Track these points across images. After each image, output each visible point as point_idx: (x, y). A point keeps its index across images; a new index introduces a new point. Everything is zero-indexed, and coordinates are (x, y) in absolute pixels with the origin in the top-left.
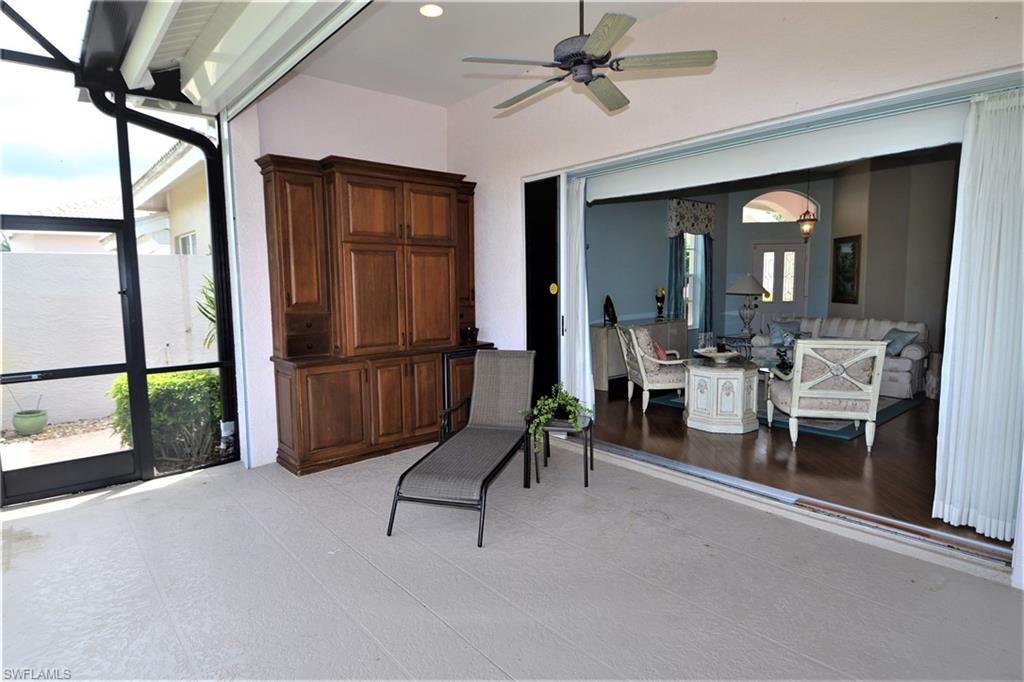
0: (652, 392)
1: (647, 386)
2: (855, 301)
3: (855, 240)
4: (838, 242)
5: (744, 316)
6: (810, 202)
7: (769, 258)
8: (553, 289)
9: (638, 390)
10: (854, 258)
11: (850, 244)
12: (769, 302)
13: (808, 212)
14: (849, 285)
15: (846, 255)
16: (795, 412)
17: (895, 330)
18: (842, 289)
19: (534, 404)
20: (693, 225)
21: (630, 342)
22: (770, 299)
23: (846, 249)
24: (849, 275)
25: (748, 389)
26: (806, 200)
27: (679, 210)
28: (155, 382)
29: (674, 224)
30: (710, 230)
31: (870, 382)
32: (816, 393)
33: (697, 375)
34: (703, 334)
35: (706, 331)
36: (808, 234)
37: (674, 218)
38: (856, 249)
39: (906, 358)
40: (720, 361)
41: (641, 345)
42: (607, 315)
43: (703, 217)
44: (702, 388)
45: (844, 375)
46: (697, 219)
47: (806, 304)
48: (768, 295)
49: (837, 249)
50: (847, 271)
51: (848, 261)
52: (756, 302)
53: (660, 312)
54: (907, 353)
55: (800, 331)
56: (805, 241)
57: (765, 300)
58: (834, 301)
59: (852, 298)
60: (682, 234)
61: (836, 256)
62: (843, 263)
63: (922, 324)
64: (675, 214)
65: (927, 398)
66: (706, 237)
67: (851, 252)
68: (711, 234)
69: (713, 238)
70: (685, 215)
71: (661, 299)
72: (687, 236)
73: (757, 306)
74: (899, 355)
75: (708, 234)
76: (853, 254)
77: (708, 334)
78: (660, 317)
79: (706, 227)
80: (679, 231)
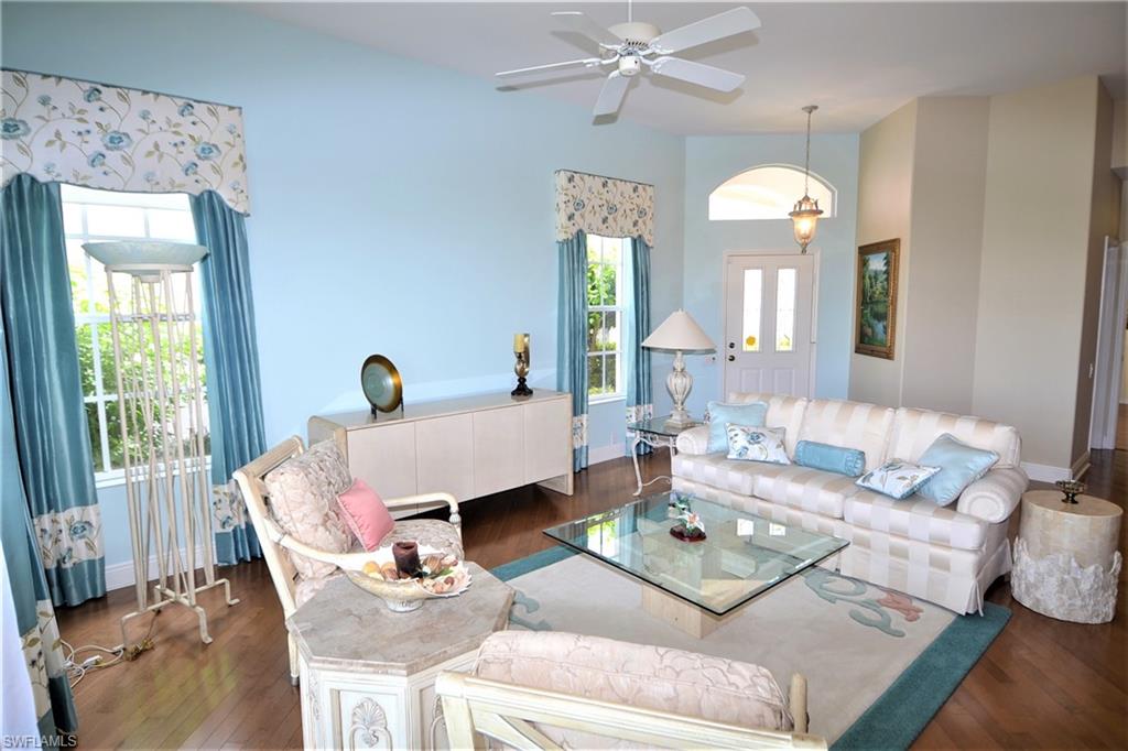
2: (888, 355)
3: (889, 247)
4: (865, 251)
5: (672, 388)
6: (812, 181)
7: (753, 280)
10: (887, 279)
11: (884, 255)
12: (755, 352)
13: (807, 198)
14: (879, 327)
15: (876, 272)
17: (948, 442)
18: (869, 331)
20: (605, 222)
22: (756, 347)
23: (877, 263)
24: (880, 309)
26: (803, 176)
27: (572, 191)
29: (562, 218)
30: (645, 229)
34: (634, 409)
35: (637, 403)
36: (807, 237)
37: (562, 206)
38: (892, 264)
39: (969, 516)
43: (628, 206)
46: (613, 209)
47: (814, 354)
48: (751, 341)
49: (863, 264)
50: (877, 302)
51: (879, 285)
52: (732, 352)
53: (522, 380)
54: (971, 503)
55: (764, 426)
56: (804, 251)
57: (747, 348)
58: (858, 350)
59: (884, 349)
60: (580, 237)
61: (861, 276)
62: (871, 287)
63: (1006, 429)
64: (565, 198)
65: (1015, 603)
66: (634, 242)
67: (884, 269)
68: (646, 237)
69: (650, 244)
70: (586, 202)
71: (524, 357)
72: (593, 242)
73: (732, 359)
74: (953, 505)
75: (640, 236)
76: (887, 272)
77: (646, 408)
78: (522, 391)
79: (635, 224)
80: (575, 230)
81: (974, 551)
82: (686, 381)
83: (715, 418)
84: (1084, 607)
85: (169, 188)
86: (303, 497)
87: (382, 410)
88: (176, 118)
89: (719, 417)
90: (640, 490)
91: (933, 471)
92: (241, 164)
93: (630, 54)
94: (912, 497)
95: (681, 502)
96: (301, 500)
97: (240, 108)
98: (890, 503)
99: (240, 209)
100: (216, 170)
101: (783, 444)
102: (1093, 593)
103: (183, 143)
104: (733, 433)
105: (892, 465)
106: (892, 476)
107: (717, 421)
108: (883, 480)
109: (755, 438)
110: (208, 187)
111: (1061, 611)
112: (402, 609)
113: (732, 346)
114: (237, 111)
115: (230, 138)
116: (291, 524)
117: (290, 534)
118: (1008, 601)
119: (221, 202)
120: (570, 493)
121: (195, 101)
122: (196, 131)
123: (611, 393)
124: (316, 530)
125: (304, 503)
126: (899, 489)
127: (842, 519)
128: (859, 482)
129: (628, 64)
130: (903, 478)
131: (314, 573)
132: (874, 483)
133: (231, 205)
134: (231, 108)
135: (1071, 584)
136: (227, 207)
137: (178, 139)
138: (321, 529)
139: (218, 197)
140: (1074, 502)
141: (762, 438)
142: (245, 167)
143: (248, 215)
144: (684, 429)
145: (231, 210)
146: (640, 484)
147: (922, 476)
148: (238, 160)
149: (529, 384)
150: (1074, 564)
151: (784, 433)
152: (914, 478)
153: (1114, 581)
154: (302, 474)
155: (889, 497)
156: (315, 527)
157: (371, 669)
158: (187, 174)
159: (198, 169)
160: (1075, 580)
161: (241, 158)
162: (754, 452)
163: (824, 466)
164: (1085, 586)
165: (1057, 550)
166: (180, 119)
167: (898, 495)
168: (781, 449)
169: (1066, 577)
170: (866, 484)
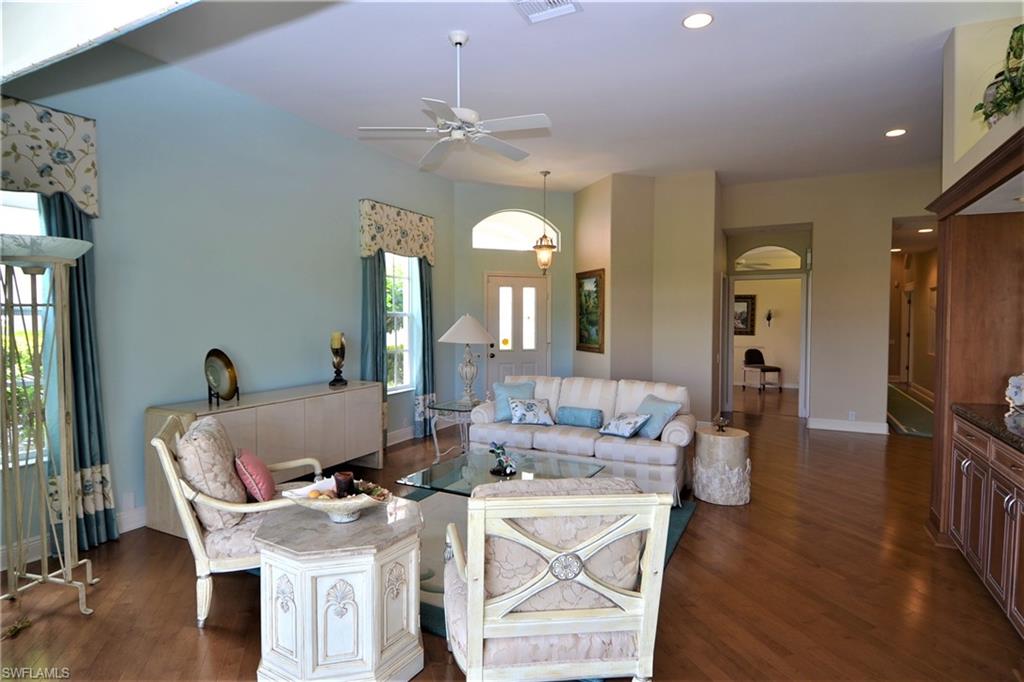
1: (205, 566)
2: (601, 350)
3: (598, 275)
4: (581, 277)
5: (463, 375)
6: (547, 226)
7: (506, 295)
10: (597, 297)
11: (594, 280)
12: (508, 351)
13: (545, 237)
14: (593, 330)
15: (589, 292)
16: (476, 676)
18: (586, 334)
20: (399, 242)
22: (509, 347)
23: (589, 286)
24: (593, 318)
25: (393, 586)
26: (542, 222)
27: (374, 217)
29: (366, 238)
30: (428, 251)
31: (637, 588)
32: (522, 624)
35: (425, 392)
36: (546, 265)
37: (366, 228)
38: (600, 285)
39: (669, 443)
40: (337, 518)
43: (415, 232)
44: (284, 598)
45: (582, 578)
46: (404, 234)
47: (549, 353)
48: (505, 342)
49: (580, 286)
50: (590, 313)
51: (592, 301)
52: (492, 351)
53: (338, 372)
54: (669, 435)
55: (534, 398)
56: (544, 274)
57: (503, 347)
58: (579, 348)
59: (597, 346)
60: (380, 254)
61: (579, 295)
62: (586, 302)
63: (683, 388)
64: (368, 222)
65: (697, 499)
66: (420, 261)
67: (595, 289)
68: (429, 258)
69: (432, 264)
70: (385, 226)
71: (340, 352)
72: (389, 257)
73: (493, 356)
74: (659, 438)
75: (425, 257)
76: (596, 292)
77: (429, 397)
78: (338, 381)
79: (421, 247)
80: (376, 248)
81: (675, 465)
82: (474, 369)
83: (500, 395)
84: (734, 495)
85: (24, 187)
86: (214, 458)
87: (222, 398)
88: (35, 123)
89: (501, 393)
90: (438, 459)
91: (647, 417)
92: (93, 171)
93: (460, 128)
94: (636, 435)
95: (498, 448)
96: (212, 462)
97: (95, 120)
98: (623, 440)
99: (89, 211)
100: (70, 174)
101: (548, 410)
102: (739, 484)
103: (40, 147)
104: (514, 405)
105: (622, 417)
106: (623, 423)
107: (501, 397)
108: (617, 427)
109: (530, 407)
110: (61, 189)
111: (723, 499)
112: (348, 520)
113: (492, 346)
114: (91, 123)
115: (84, 146)
116: (203, 483)
117: (202, 493)
118: (692, 499)
119: (72, 205)
120: (381, 467)
121: (53, 110)
122: (54, 138)
123: (400, 385)
124: (225, 487)
125: (213, 465)
126: (627, 431)
127: (594, 456)
128: (602, 430)
129: (458, 135)
130: (630, 423)
131: (224, 524)
132: (612, 429)
133: (82, 207)
134: (87, 119)
135: (726, 482)
136: (77, 208)
137: (35, 143)
138: (228, 486)
139: (69, 198)
140: (723, 431)
141: (534, 407)
142: (96, 174)
143: (97, 217)
144: (475, 405)
145: (80, 212)
146: (438, 454)
147: (640, 420)
148: (90, 166)
149: (344, 375)
150: (727, 468)
151: (548, 402)
152: (636, 423)
153: (748, 477)
154: (212, 440)
155: (622, 437)
156: (224, 485)
157: (349, 553)
158: (42, 176)
159: (53, 172)
160: (728, 478)
161: (93, 165)
162: (530, 417)
163: (577, 423)
164: (734, 481)
165: (717, 460)
166: (38, 125)
167: (627, 434)
168: (548, 414)
169: (723, 477)
170: (607, 431)
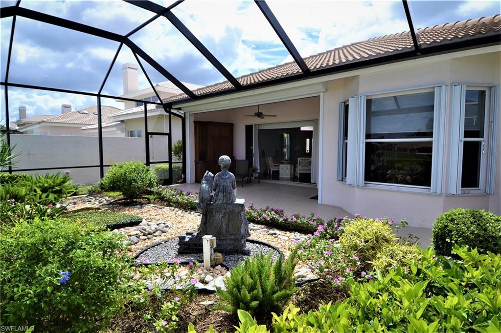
0: (273, 171)
1: (272, 170)
8: (252, 148)
9: (270, 171)
16: (298, 172)
19: (249, 169)
21: (268, 161)
25: (291, 169)
28: (173, 165)
33: (281, 166)
41: (270, 161)
42: (263, 155)
44: (282, 169)
